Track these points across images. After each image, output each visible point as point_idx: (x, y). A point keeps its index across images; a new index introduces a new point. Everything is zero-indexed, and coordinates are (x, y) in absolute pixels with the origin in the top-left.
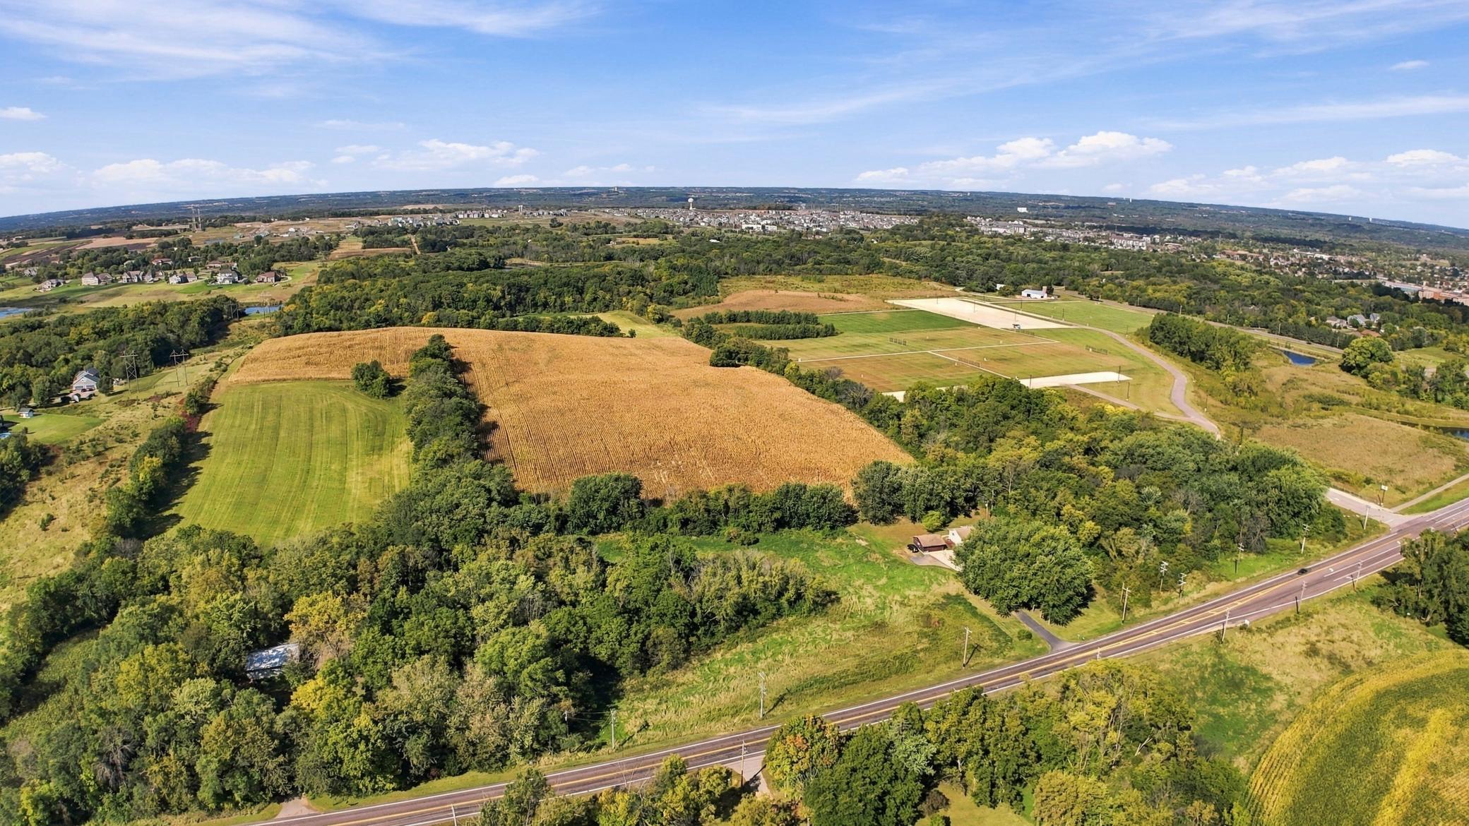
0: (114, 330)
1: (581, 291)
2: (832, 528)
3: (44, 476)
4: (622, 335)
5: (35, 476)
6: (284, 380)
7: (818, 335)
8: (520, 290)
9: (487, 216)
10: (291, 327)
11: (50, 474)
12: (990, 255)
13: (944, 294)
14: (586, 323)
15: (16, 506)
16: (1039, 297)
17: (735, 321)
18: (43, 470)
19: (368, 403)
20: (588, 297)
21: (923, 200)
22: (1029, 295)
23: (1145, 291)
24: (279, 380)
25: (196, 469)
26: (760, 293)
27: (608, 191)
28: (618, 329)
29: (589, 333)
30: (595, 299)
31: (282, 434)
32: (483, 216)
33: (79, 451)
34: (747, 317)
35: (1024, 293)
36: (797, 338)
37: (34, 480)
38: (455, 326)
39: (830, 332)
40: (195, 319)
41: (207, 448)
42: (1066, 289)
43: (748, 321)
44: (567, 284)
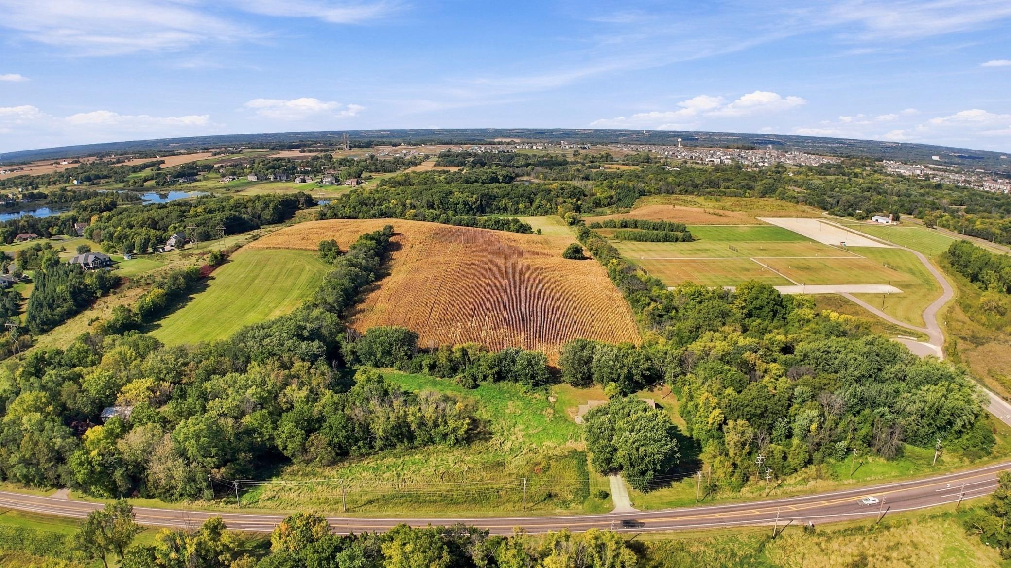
0: (219, 210)
1: (531, 202)
2: (535, 385)
3: (112, 295)
4: (532, 233)
5: (105, 294)
6: (280, 248)
7: (677, 240)
8: (490, 198)
9: (534, 147)
10: (325, 215)
11: (115, 293)
12: (870, 188)
13: (808, 215)
14: (508, 223)
15: (86, 309)
16: (884, 222)
17: (625, 226)
18: (112, 290)
19: (321, 266)
20: (535, 205)
21: (864, 148)
22: (877, 221)
23: (974, 222)
24: (276, 248)
25: (193, 298)
26: (661, 207)
27: (638, 132)
28: (530, 228)
29: (509, 229)
30: (539, 207)
31: (256, 281)
32: (532, 147)
33: (137, 282)
34: (635, 225)
35: (874, 219)
36: (659, 241)
37: (105, 296)
38: (424, 221)
39: (688, 239)
40: (271, 206)
41: (208, 286)
42: (915, 217)
43: (636, 227)
44: (522, 196)
